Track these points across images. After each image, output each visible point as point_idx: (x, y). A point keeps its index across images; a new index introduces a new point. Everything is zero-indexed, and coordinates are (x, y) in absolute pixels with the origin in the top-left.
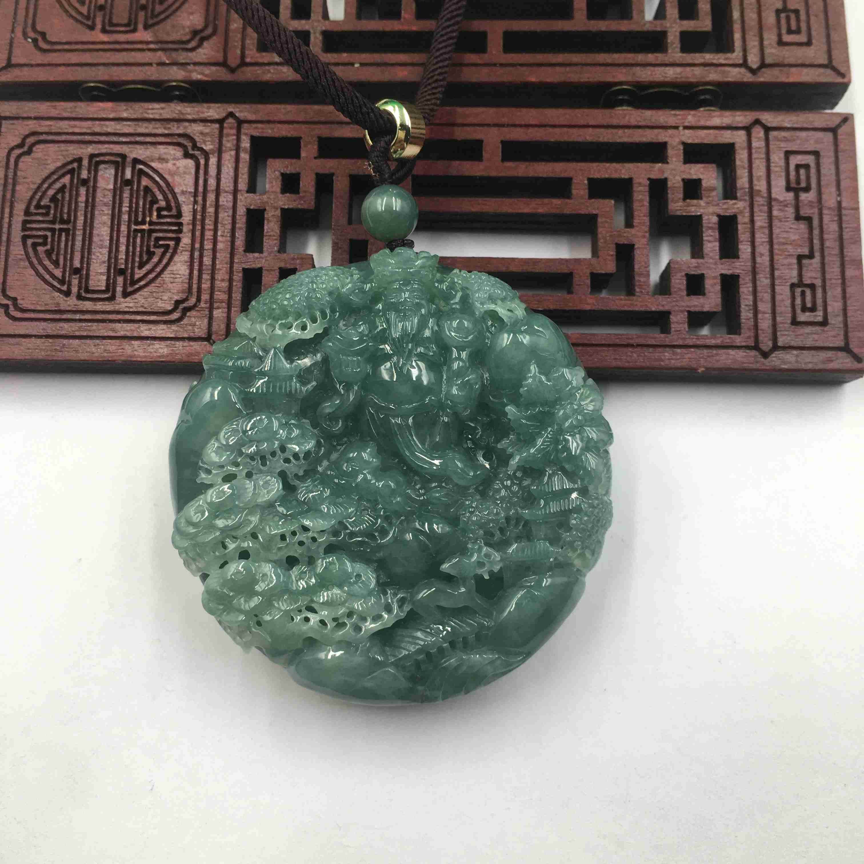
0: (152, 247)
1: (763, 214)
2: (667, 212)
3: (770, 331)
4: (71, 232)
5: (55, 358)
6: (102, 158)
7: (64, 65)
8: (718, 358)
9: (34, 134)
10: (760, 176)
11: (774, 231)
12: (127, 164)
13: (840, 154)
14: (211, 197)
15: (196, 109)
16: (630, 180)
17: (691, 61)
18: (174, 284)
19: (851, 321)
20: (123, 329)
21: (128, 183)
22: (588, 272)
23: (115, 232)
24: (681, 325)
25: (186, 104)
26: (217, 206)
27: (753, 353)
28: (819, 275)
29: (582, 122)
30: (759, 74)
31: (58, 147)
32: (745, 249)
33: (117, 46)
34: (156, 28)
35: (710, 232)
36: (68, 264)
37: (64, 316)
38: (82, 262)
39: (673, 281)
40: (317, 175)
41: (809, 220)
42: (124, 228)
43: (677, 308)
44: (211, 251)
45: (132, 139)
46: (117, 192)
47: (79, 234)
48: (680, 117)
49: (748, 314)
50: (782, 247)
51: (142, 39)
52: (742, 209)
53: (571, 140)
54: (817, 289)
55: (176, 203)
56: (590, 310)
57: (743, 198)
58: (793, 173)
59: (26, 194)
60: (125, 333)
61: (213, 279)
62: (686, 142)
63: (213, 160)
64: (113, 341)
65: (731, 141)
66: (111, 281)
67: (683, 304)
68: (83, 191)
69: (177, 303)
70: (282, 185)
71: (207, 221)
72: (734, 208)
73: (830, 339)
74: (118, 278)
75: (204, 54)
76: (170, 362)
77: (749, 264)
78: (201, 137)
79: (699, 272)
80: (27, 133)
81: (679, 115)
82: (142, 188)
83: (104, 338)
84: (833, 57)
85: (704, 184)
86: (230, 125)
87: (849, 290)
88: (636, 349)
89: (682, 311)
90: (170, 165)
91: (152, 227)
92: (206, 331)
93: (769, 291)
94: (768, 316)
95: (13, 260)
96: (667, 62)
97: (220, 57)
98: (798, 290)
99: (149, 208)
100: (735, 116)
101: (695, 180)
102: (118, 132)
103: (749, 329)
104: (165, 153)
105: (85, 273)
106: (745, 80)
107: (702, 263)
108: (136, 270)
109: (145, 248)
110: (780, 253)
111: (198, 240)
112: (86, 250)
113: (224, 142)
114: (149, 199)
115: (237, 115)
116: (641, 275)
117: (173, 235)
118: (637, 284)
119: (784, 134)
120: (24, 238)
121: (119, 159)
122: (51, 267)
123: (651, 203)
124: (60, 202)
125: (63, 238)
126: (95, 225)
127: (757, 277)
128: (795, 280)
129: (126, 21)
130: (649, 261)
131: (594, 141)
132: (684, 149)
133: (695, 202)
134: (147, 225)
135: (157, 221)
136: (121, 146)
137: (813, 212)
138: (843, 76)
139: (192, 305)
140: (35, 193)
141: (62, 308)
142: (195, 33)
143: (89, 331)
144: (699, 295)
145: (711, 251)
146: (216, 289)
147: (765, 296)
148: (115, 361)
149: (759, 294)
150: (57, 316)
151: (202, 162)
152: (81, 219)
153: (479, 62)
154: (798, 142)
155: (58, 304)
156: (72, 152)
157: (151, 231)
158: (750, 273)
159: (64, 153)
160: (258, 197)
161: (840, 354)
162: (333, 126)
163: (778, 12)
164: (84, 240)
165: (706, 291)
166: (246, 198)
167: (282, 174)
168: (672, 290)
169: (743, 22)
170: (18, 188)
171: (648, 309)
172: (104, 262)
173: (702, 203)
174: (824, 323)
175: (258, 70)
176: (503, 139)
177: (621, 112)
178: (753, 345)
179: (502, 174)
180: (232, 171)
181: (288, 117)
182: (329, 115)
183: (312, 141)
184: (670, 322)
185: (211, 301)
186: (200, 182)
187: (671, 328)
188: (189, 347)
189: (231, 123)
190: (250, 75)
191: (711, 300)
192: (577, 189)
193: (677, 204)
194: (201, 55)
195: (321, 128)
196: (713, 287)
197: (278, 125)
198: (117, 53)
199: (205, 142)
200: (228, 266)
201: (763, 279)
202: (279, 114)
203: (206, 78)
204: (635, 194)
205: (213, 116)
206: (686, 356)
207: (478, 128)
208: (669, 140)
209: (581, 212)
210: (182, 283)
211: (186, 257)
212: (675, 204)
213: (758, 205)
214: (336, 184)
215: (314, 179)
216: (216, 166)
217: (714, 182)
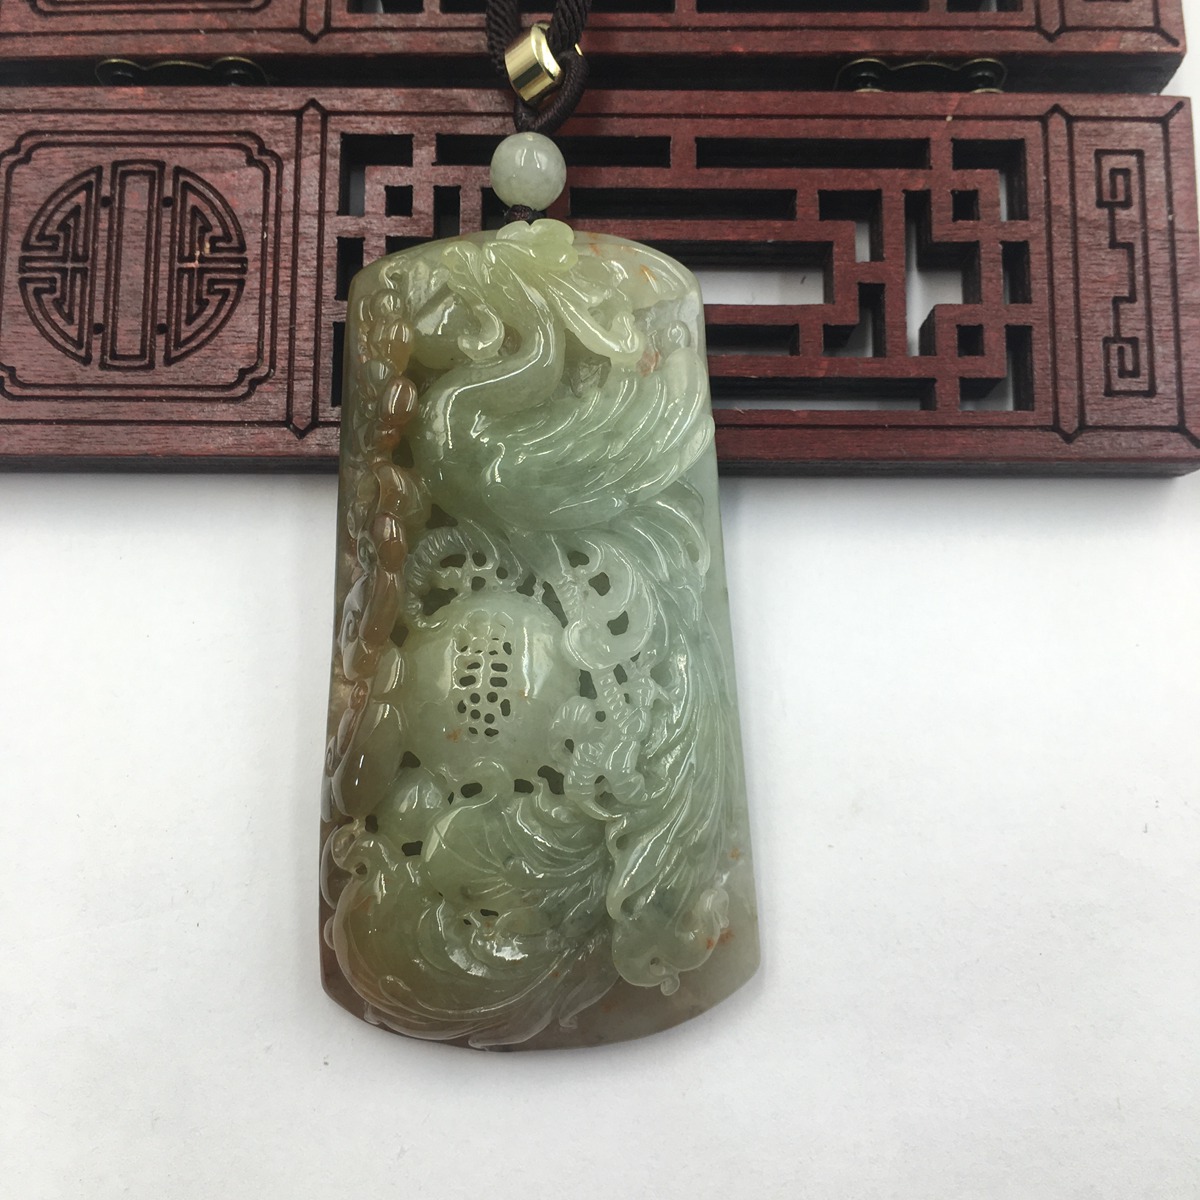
0: (205, 293)
1: (1065, 239)
2: (931, 238)
3: (1076, 402)
4: (89, 273)
5: (71, 452)
6: (130, 167)
7: (74, 33)
8: (1003, 443)
9: (32, 133)
10: (1060, 186)
11: (1080, 264)
12: (165, 174)
13: (1172, 154)
14: (287, 221)
15: (265, 96)
16: (878, 193)
17: (961, 23)
18: (236, 347)
19: (1189, 390)
20: (168, 410)
21: (168, 202)
22: (822, 324)
23: (152, 273)
24: (951, 399)
25: (248, 89)
26: (296, 234)
27: (1052, 435)
28: (1143, 325)
29: (809, 110)
30: (1058, 41)
31: (69, 151)
32: (1039, 287)
35: (991, 264)
36: (87, 319)
37: (81, 394)
38: (105, 317)
39: (939, 335)
40: (437, 188)
41: (1129, 247)
42: (164, 267)
43: (944, 374)
44: (288, 299)
45: (172, 139)
46: (152, 215)
47: (101, 274)
48: (948, 102)
49: (1045, 381)
50: (1091, 286)
52: (1035, 232)
53: (795, 136)
54: (1141, 343)
55: (236, 230)
56: (823, 378)
57: (1036, 217)
58: (1106, 181)
59: (24, 221)
60: (169, 415)
62: (956, 137)
63: (289, 169)
64: (153, 428)
65: (1020, 137)
66: (148, 343)
67: (952, 366)
68: (104, 214)
69: (243, 373)
70: (387, 203)
71: (283, 256)
72: (1024, 232)
73: (1160, 414)
74: (157, 337)
75: (274, 16)
76: (232, 456)
77: (1047, 309)
78: (270, 135)
79: (975, 322)
80: (23, 132)
81: (945, 100)
82: (188, 209)
83: (140, 423)
84: (1162, 17)
85: (982, 199)
86: (310, 118)
87: (1184, 347)
88: (888, 432)
89: (952, 378)
90: (227, 175)
91: (204, 265)
92: (285, 412)
93: (1074, 348)
94: (1074, 384)
95: (8, 313)
96: (928, 23)
97: (295, 20)
98: (1114, 347)
99: (199, 238)
100: (1027, 100)
101: (969, 192)
102: (151, 129)
103: (1046, 402)
104: (221, 159)
105: (110, 331)
106: (1039, 49)
107: (979, 310)
108: (183, 326)
109: (194, 296)
110: (1090, 295)
111: (270, 282)
112: (111, 299)
113: (304, 143)
114: (199, 224)
115: (321, 102)
116: (895, 327)
117: (235, 276)
118: (889, 339)
119: (1094, 126)
120: (23, 283)
121: (155, 169)
122: (61, 323)
123: (907, 225)
124: (72, 231)
125: (78, 282)
126: (124, 262)
127: (1058, 327)
128: (1111, 333)
130: (906, 306)
131: (829, 136)
132: (954, 149)
133: (969, 223)
134: (197, 262)
135: (210, 256)
136: (157, 149)
137: (1135, 237)
138: (1176, 43)
139: (263, 375)
140: (36, 218)
141: (79, 380)
143: (119, 413)
144: (977, 354)
145: (992, 293)
146: (296, 354)
147: (1068, 356)
148: (154, 455)
149: (1059, 352)
150: (72, 393)
151: (273, 171)
152: (102, 255)
153: (664, 24)
154: (1113, 136)
155: (73, 375)
156: (87, 158)
157: (202, 271)
158: (1047, 324)
159: (77, 160)
160: (354, 221)
161: (1174, 436)
162: (458, 118)
164: (107, 285)
165: (986, 352)
166: (336, 223)
167: (387, 188)
168: (938, 348)
170: (12, 210)
171: (905, 375)
172: (137, 316)
173: (979, 224)
174: (1151, 392)
175: (352, 38)
176: (697, 135)
177: (864, 95)
178: (1052, 424)
179: (698, 186)
180: (316, 183)
181: (393, 107)
182: (451, 103)
183: (427, 139)
184: (935, 392)
185: (291, 370)
186: (271, 200)
187: (936, 402)
188: (260, 436)
189: (313, 115)
190: (338, 45)
191: (994, 361)
192: (803, 207)
193: (945, 228)
194: (270, 18)
195: (440, 122)
196: (995, 341)
197: (379, 118)
198: (147, 16)
199: (276, 142)
200: (314, 319)
201: (1065, 332)
202: (381, 101)
203: (276, 51)
204: (885, 212)
205: (287, 105)
206: (960, 440)
207: (662, 120)
208: (934, 136)
209: (809, 239)
210: (248, 344)
211: (254, 307)
212: (941, 227)
213: (1059, 226)
214: (464, 202)
215: (432, 197)
216: (292, 178)
217: (996, 196)
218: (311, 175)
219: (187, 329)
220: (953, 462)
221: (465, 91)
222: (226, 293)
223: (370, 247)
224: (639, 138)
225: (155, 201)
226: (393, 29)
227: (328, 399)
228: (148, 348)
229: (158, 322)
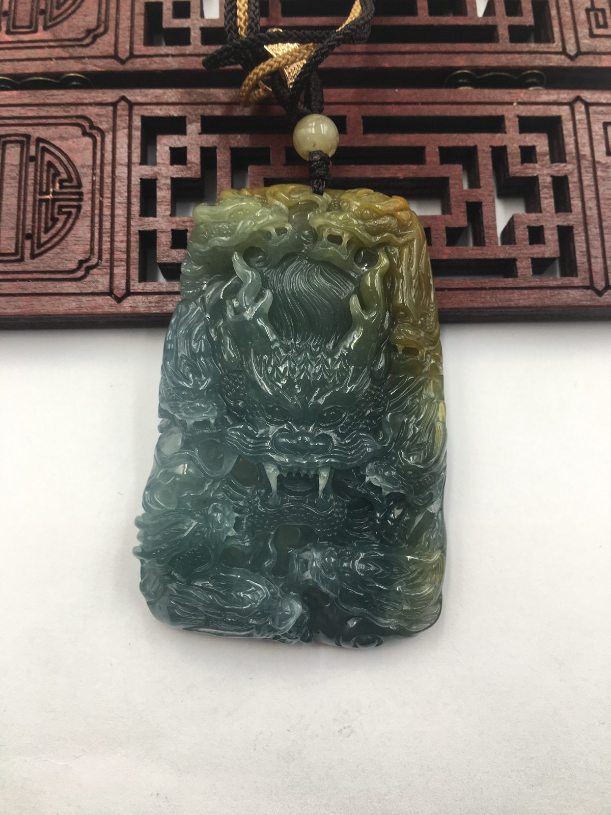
0: (56, 214)
1: (588, 175)
2: (508, 174)
3: (602, 273)
6: (8, 139)
8: (559, 297)
10: (584, 143)
11: (599, 189)
12: (31, 143)
14: (108, 169)
15: (93, 94)
16: (475, 147)
17: (519, 50)
18: (76, 247)
20: (32, 287)
21: (33, 159)
22: (444, 227)
23: (22, 202)
24: (526, 270)
25: (80, 90)
26: (114, 177)
27: (589, 292)
29: (430, 100)
30: (577, 60)
32: (576, 203)
33: (21, 45)
34: (54, 28)
35: (545, 190)
39: (517, 232)
40: (202, 146)
42: (30, 199)
43: (521, 255)
44: (110, 217)
45: (36, 121)
46: (23, 166)
48: (514, 95)
49: (583, 259)
50: (607, 202)
51: (42, 38)
52: (571, 170)
53: (422, 115)
55: (76, 175)
56: (447, 260)
57: (571, 161)
60: (34, 290)
61: (112, 241)
62: (520, 115)
63: (109, 138)
64: (23, 298)
65: (558, 114)
66: (20, 245)
67: (526, 251)
69: (81, 263)
70: (170, 157)
71: (105, 190)
72: (564, 170)
74: (26, 242)
75: (98, 49)
76: (75, 315)
77: (581, 216)
78: (97, 118)
79: (538, 224)
81: (512, 93)
82: (45, 163)
83: (15, 295)
85: (538, 149)
86: (123, 107)
88: (489, 292)
89: (526, 258)
90: (70, 142)
91: (56, 197)
92: (108, 286)
93: (599, 239)
94: (600, 260)
96: (500, 50)
97: (111, 51)
99: (52, 180)
100: (559, 94)
101: (530, 146)
102: (22, 116)
103: (584, 272)
104: (66, 133)
106: (566, 65)
107: (540, 217)
108: (42, 234)
109: (49, 216)
110: (606, 207)
111: (97, 206)
113: (118, 122)
114: (52, 171)
115: (128, 98)
116: (490, 228)
117: (75, 203)
118: (486, 235)
119: (601, 108)
121: (24, 139)
123: (494, 166)
126: (4, 196)
127: (589, 227)
129: (27, 24)
130: (495, 216)
131: (443, 114)
132: (519, 121)
133: (532, 165)
134: (51, 195)
135: (59, 191)
136: (25, 127)
139: (94, 264)
142: (89, 32)
143: (1, 289)
144: (540, 244)
145: (547, 207)
146: (115, 250)
147: (596, 243)
149: (590, 242)
151: (99, 139)
157: (54, 201)
158: (582, 224)
160: (150, 169)
162: (214, 106)
163: (588, 11)
165: (546, 241)
166: (139, 170)
167: (171, 149)
168: (517, 241)
169: (560, 19)
171: (497, 257)
172: (13, 228)
173: (537, 166)
175: (146, 61)
176: (363, 114)
177: (463, 91)
178: (589, 285)
179: (365, 145)
180: (126, 146)
181: (173, 100)
182: (210, 97)
183: (195, 119)
184: (516, 267)
185: (112, 260)
186: (97, 156)
187: (517, 273)
188: (93, 302)
189: (124, 105)
190: (138, 66)
191: (550, 248)
192: (430, 156)
193: (516, 168)
194: (95, 50)
195: (203, 109)
196: (551, 236)
197: (165, 107)
198: (20, 50)
199: (101, 122)
200: (126, 229)
201: (593, 229)
202: (166, 97)
203: (100, 69)
204: (480, 159)
205: (107, 100)
206: (532, 297)
207: (341, 106)
208: (506, 114)
209: (434, 176)
210: (84, 244)
211: (87, 222)
212: (514, 168)
213: (585, 167)
214: (219, 156)
215: (199, 153)
216: (111, 143)
217: (546, 149)
218: (122, 141)
219: (45, 236)
220: (529, 309)
221: (218, 90)
222: (69, 214)
223: (161, 184)
225: (24, 159)
226: (173, 56)
227: (136, 278)
228: (20, 248)
229: (26, 232)
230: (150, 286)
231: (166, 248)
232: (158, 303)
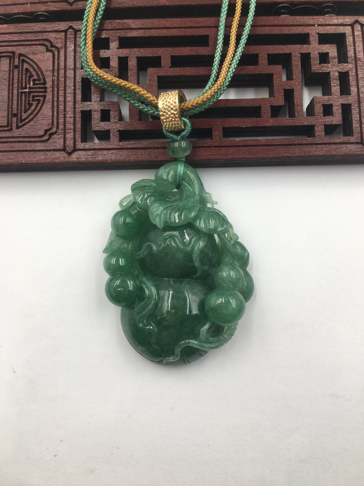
0: (31, 101)
1: (362, 71)
2: (311, 71)
6: (2, 55)
8: (341, 149)
10: (360, 50)
12: (15, 57)
14: (62, 72)
15: (53, 25)
16: (290, 54)
18: (43, 121)
20: (18, 146)
21: (17, 67)
22: (269, 105)
23: (11, 94)
24: (321, 132)
25: (46, 23)
26: (65, 77)
27: (360, 146)
29: (262, 24)
32: (353, 89)
35: (335, 80)
39: (315, 108)
40: (119, 57)
42: (15, 92)
43: (318, 123)
44: (63, 102)
45: (18, 43)
46: (11, 72)
48: (315, 20)
49: (357, 125)
52: (351, 68)
53: (257, 33)
55: (43, 77)
56: (271, 126)
57: (351, 62)
62: (319, 33)
63: (62, 52)
64: (12, 153)
65: (344, 32)
66: (10, 121)
67: (321, 120)
69: (46, 131)
71: (60, 86)
72: (347, 68)
74: (13, 118)
76: (44, 163)
77: (357, 98)
78: (55, 40)
79: (330, 103)
81: (314, 18)
82: (24, 69)
83: (7, 151)
85: (330, 54)
88: (297, 147)
89: (321, 125)
90: (39, 56)
91: (31, 90)
92: (63, 145)
99: (28, 80)
100: (345, 19)
101: (325, 53)
102: (10, 40)
103: (358, 133)
104: (36, 50)
106: (349, 0)
107: (331, 98)
108: (23, 113)
109: (27, 103)
111: (56, 96)
113: (68, 42)
114: (28, 75)
115: (74, 27)
116: (298, 106)
117: (42, 94)
118: (296, 110)
121: (11, 55)
123: (301, 66)
127: (361, 104)
130: (302, 98)
131: (270, 33)
132: (318, 37)
133: (326, 64)
134: (28, 89)
135: (33, 87)
136: (12, 47)
139: (54, 131)
144: (330, 115)
145: (335, 91)
146: (67, 122)
148: (13, 164)
149: (362, 114)
151: (56, 53)
158: (357, 103)
162: (127, 31)
165: (334, 113)
166: (80, 72)
168: (315, 113)
171: (303, 124)
172: (5, 110)
173: (329, 65)
177: (283, 18)
178: (360, 141)
180: (73, 57)
182: (124, 25)
183: (115, 39)
184: (315, 131)
185: (65, 129)
186: (55, 65)
187: (315, 134)
188: (54, 155)
189: (71, 32)
190: (80, 6)
191: (337, 118)
192: (261, 60)
195: (120, 33)
196: (337, 111)
199: (57, 43)
200: (73, 110)
203: (57, 9)
204: (293, 61)
205: (61, 29)
206: (324, 149)
207: (205, 29)
208: (310, 32)
209: (264, 73)
210: (48, 120)
211: (50, 106)
212: (315, 67)
213: (360, 66)
214: (129, 62)
215: (117, 61)
216: (64, 55)
217: (335, 54)
218: (71, 54)
219: (24, 115)
220: (322, 157)
221: (129, 20)
222: (39, 100)
224: (197, 36)
225: (12, 67)
227: (80, 140)
228: (10, 123)
229: (13, 113)
230: (88, 145)
231: (98, 121)
232: (93, 155)
